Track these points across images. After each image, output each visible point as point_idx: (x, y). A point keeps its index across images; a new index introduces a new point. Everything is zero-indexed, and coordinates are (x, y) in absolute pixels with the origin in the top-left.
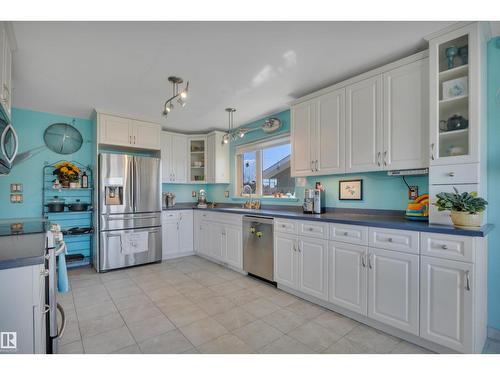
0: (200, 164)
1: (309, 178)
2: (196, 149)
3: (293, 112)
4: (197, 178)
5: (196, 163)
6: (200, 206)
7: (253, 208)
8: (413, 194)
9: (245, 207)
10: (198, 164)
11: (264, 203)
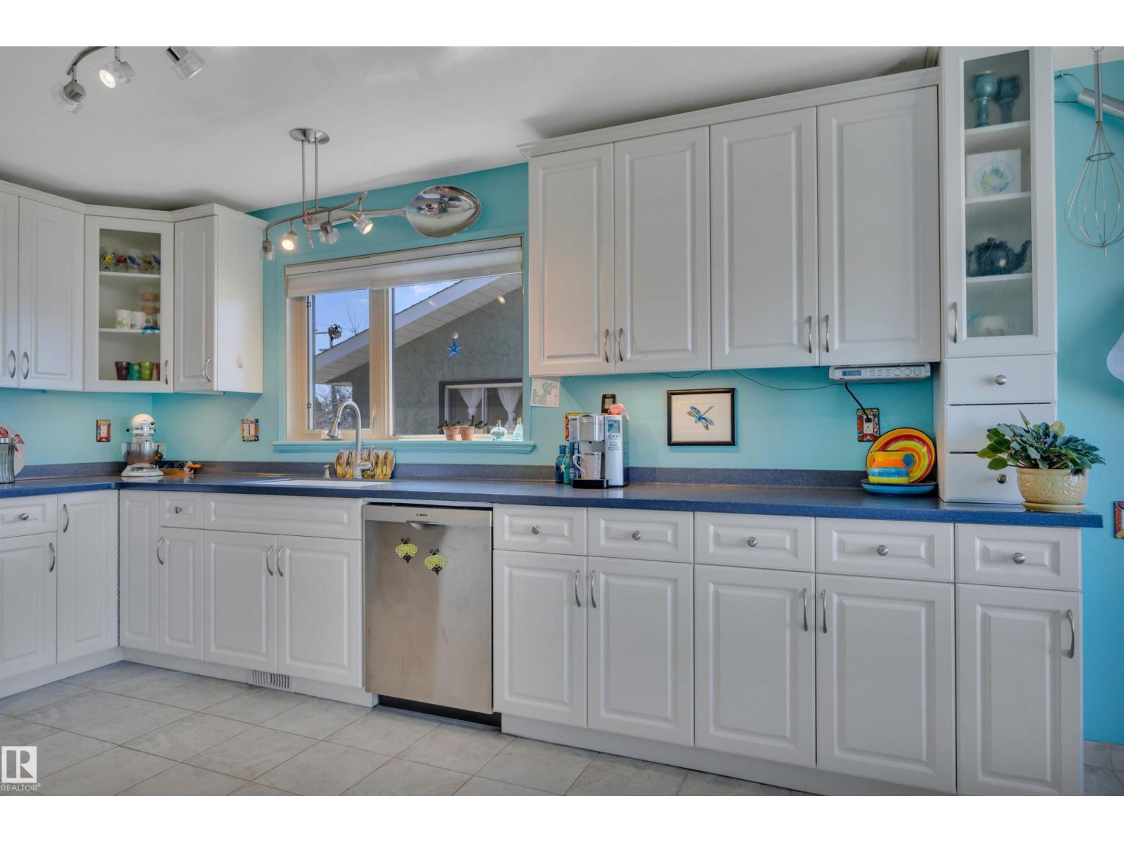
0: (140, 318)
1: (570, 383)
2: (122, 261)
3: (536, 175)
4: (124, 372)
5: (124, 315)
6: (129, 474)
7: (367, 475)
8: (869, 428)
9: (334, 475)
10: (131, 320)
11: (404, 458)
